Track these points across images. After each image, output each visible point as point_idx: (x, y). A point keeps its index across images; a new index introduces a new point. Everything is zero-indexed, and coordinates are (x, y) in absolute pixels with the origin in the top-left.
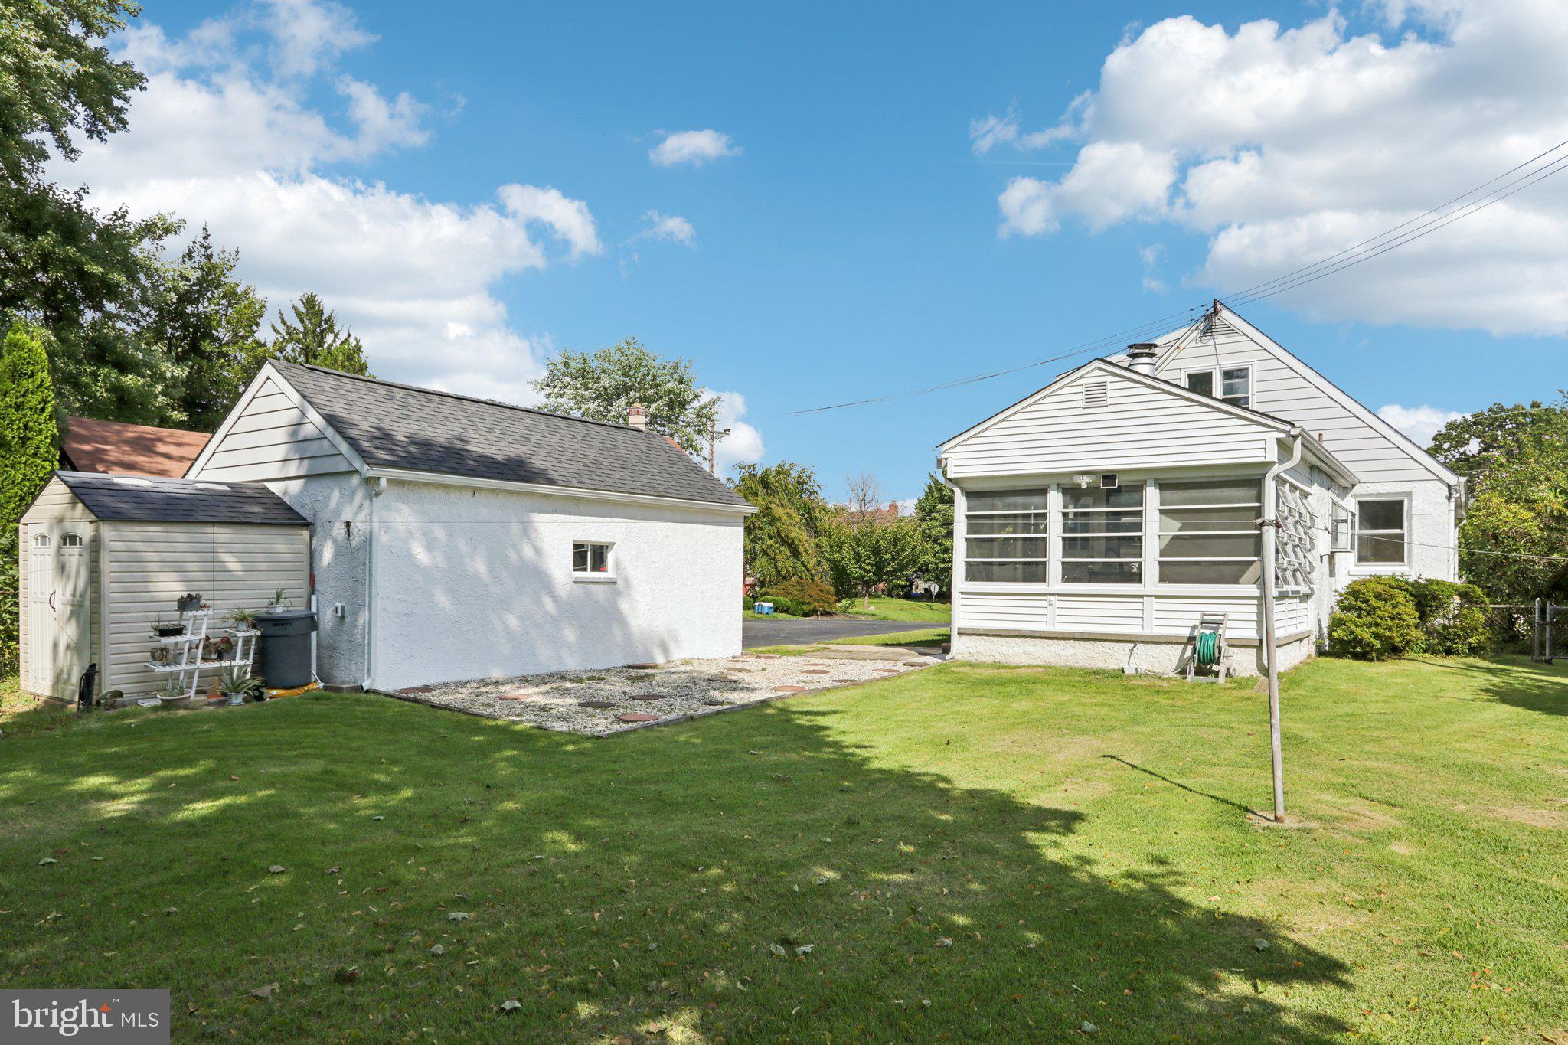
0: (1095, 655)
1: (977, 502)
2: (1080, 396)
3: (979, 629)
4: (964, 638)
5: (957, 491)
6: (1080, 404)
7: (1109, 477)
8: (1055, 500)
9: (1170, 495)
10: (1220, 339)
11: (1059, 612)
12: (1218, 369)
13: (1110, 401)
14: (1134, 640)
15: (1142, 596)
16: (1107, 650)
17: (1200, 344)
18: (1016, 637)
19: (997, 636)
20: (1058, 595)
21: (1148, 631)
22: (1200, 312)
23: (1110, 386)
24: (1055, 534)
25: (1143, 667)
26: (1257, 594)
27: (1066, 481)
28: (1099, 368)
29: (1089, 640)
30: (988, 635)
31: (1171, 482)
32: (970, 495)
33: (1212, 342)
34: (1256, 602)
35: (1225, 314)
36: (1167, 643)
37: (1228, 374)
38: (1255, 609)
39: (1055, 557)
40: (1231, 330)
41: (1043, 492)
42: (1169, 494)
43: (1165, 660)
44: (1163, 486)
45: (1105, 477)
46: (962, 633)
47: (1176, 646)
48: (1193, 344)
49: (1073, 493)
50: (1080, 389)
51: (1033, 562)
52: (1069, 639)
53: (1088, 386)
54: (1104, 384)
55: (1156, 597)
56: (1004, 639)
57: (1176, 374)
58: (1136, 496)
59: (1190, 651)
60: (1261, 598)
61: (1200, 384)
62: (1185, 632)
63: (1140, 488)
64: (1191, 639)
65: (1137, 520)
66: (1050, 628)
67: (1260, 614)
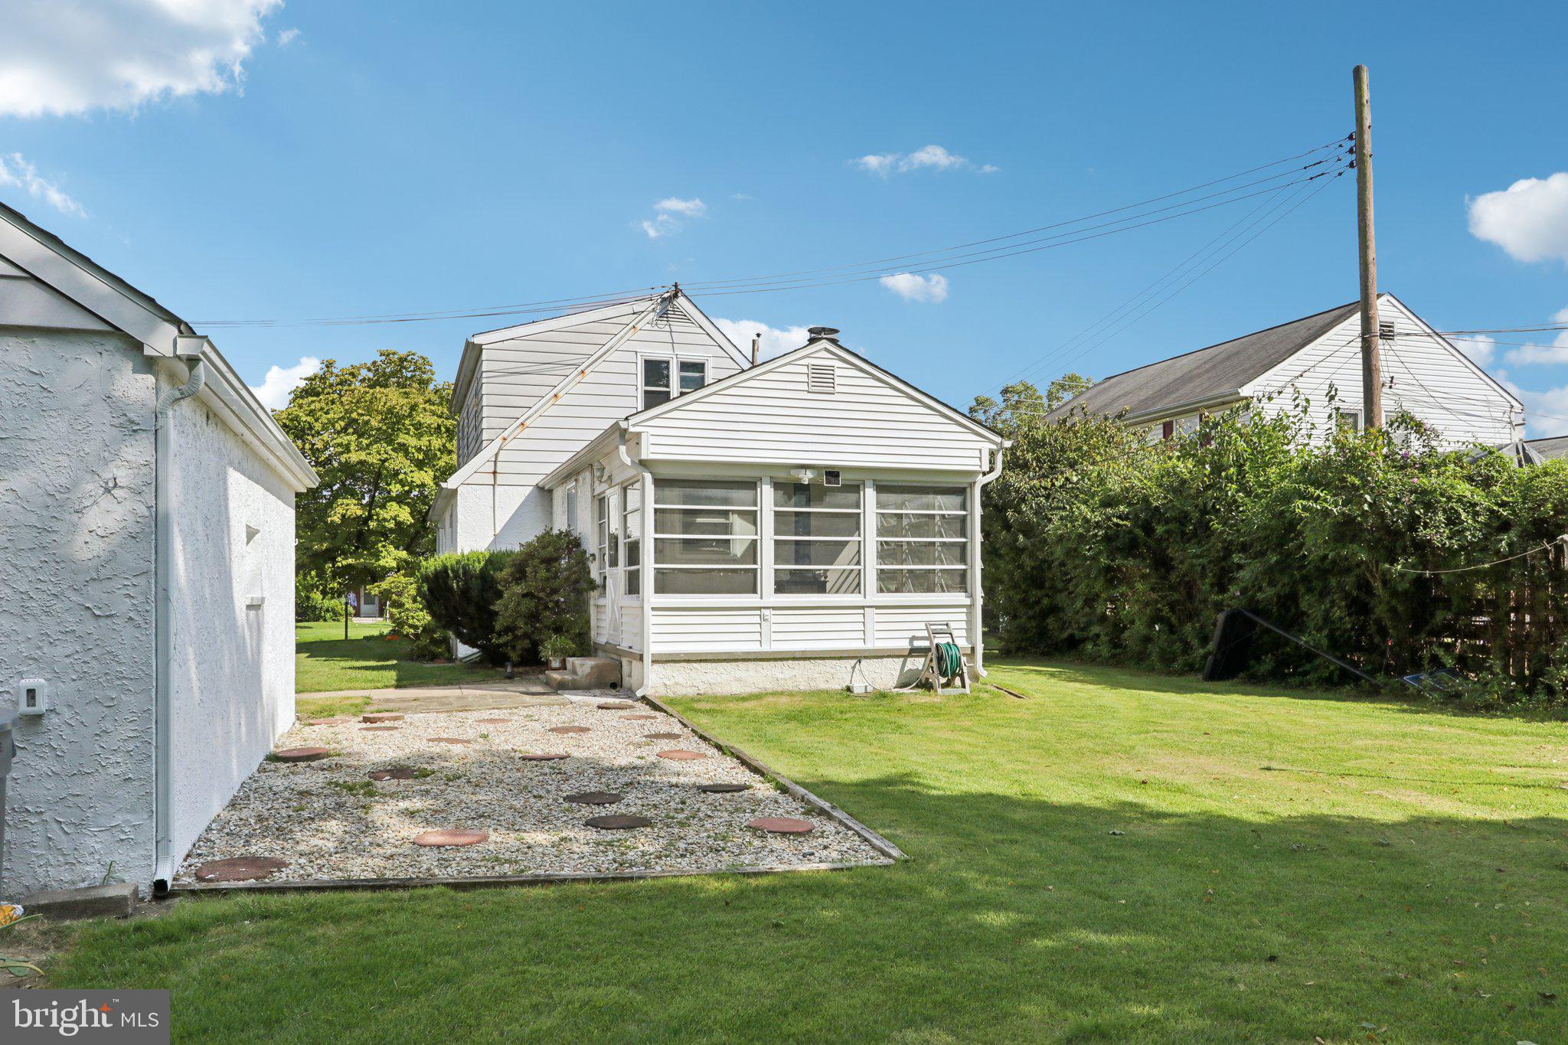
0: (816, 676)
1: (667, 491)
2: (804, 378)
3: (678, 654)
4: (656, 666)
5: (647, 477)
6: (805, 387)
7: (832, 474)
8: (767, 493)
9: (888, 496)
10: (676, 326)
11: (775, 628)
12: (675, 360)
13: (838, 389)
14: (858, 657)
15: (863, 607)
16: (828, 669)
17: (656, 328)
18: (725, 661)
19: (701, 661)
20: (774, 608)
21: (870, 646)
22: (660, 293)
23: (838, 372)
24: (767, 535)
25: (871, 685)
26: (968, 602)
27: (782, 475)
28: (826, 350)
29: (809, 659)
30: (688, 661)
31: (892, 484)
32: (659, 483)
33: (667, 328)
34: (965, 610)
35: (682, 301)
36: (889, 656)
37: (685, 366)
38: (964, 617)
39: (768, 567)
40: (686, 318)
41: (751, 485)
42: (885, 497)
43: (886, 675)
44: (881, 489)
45: (828, 474)
46: (657, 660)
47: (896, 660)
48: (648, 327)
49: (785, 489)
50: (804, 370)
51: (741, 570)
52: (787, 659)
53: (815, 367)
54: (832, 368)
55: (877, 607)
56: (709, 665)
57: (631, 357)
58: (852, 497)
59: (917, 663)
60: (971, 607)
61: (655, 371)
62: (905, 645)
63: (855, 488)
64: (914, 652)
65: (854, 523)
66: (766, 648)
67: (970, 622)
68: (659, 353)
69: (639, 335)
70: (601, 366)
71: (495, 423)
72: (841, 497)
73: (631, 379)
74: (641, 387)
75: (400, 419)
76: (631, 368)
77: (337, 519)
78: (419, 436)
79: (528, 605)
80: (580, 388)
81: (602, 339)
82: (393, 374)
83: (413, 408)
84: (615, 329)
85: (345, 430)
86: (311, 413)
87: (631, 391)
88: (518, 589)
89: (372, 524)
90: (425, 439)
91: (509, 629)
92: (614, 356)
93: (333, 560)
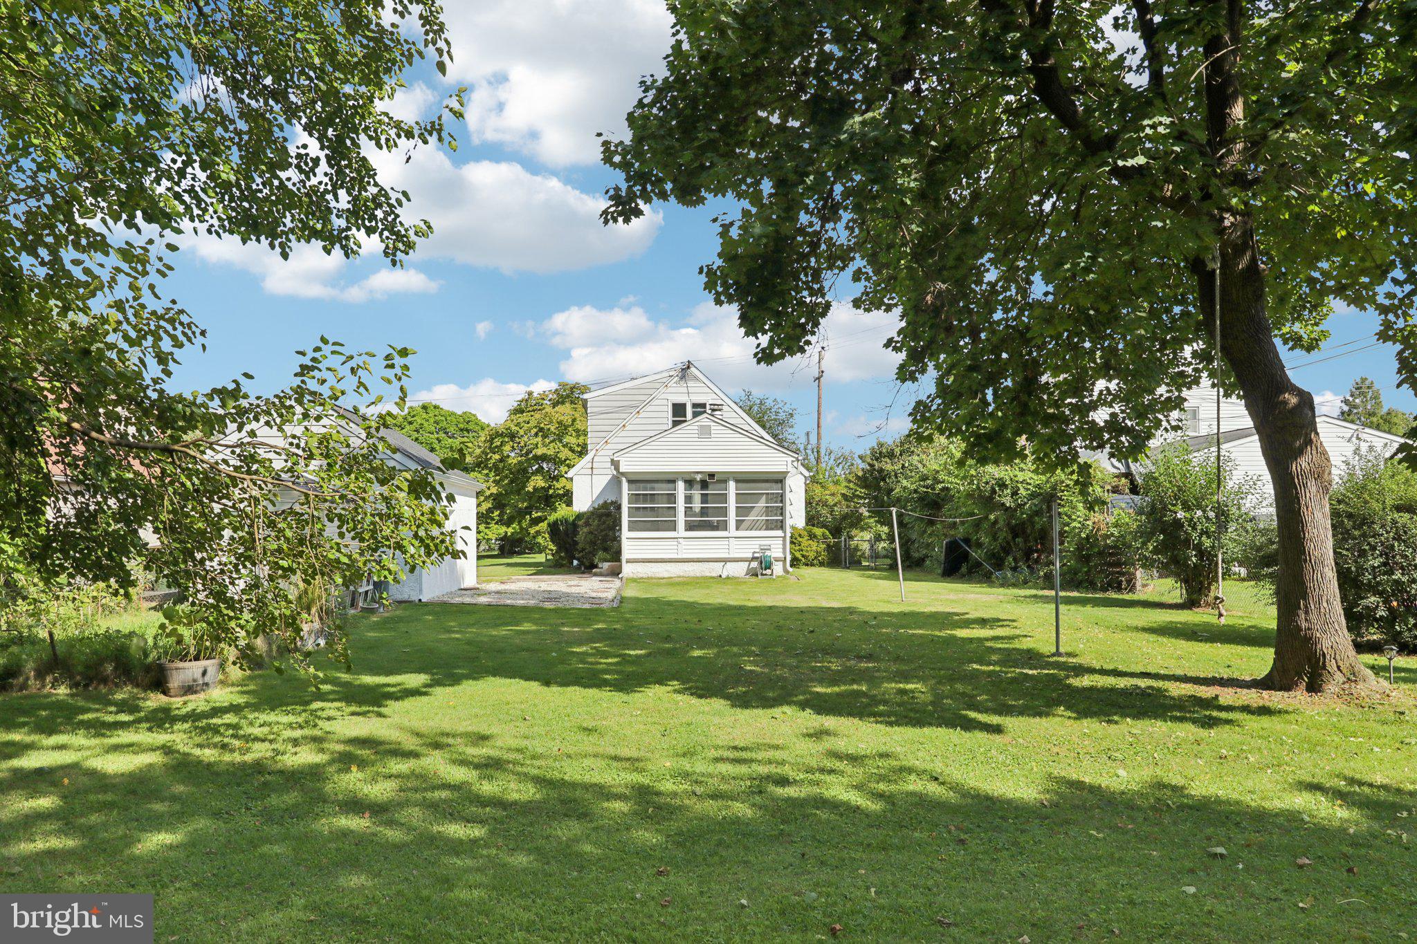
0: (704, 570)
1: (633, 486)
2: (697, 432)
3: (638, 559)
4: (629, 564)
5: (624, 480)
6: (697, 435)
7: (712, 475)
8: (681, 485)
9: (741, 485)
10: (690, 384)
11: (685, 547)
12: (690, 402)
13: (712, 436)
14: (725, 561)
15: (728, 537)
16: (711, 566)
17: (679, 385)
18: (660, 562)
19: (649, 562)
20: (685, 538)
21: (732, 556)
22: (680, 366)
23: (712, 428)
24: (681, 505)
25: (731, 574)
26: (783, 535)
27: (688, 477)
28: (707, 418)
29: (701, 561)
30: (644, 562)
31: (743, 479)
32: (629, 482)
33: (685, 385)
34: (781, 539)
35: (693, 369)
36: (741, 561)
37: (695, 406)
38: (780, 542)
39: (681, 519)
40: (696, 379)
41: (674, 482)
43: (739, 570)
44: (737, 481)
45: (710, 475)
46: (628, 561)
47: (744, 562)
48: (675, 384)
49: (690, 483)
50: (696, 428)
51: (669, 520)
52: (691, 562)
53: (701, 426)
54: (710, 426)
55: (735, 537)
56: (653, 564)
57: (665, 402)
58: (723, 485)
59: (754, 564)
60: (784, 538)
61: (679, 410)
62: (750, 556)
63: (725, 481)
64: (754, 559)
65: (724, 498)
66: (680, 556)
67: (784, 545)
68: (680, 399)
69: (670, 390)
70: (648, 408)
71: (595, 440)
72: (719, 486)
73: (665, 415)
74: (671, 418)
75: (566, 427)
76: (665, 408)
77: (530, 489)
78: (578, 436)
79: (591, 537)
80: (638, 421)
81: (651, 392)
82: (568, 396)
83: (574, 420)
84: (657, 385)
85: (536, 435)
86: (518, 425)
87: (665, 421)
88: (585, 530)
89: (551, 492)
90: (582, 438)
91: (583, 550)
92: (655, 402)
93: (530, 514)
